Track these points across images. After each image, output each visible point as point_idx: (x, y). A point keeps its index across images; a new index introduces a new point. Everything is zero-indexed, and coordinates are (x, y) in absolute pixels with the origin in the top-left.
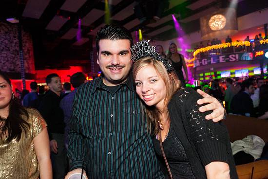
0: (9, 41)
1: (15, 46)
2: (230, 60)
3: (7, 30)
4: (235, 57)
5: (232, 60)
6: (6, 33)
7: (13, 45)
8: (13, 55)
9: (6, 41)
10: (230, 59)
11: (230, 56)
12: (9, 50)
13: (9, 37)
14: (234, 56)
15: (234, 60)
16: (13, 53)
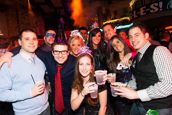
0: (23, 18)
1: (27, 21)
2: (152, 11)
3: (22, 13)
4: (158, 7)
5: (154, 10)
6: (22, 14)
7: (26, 20)
8: (26, 26)
9: (22, 19)
10: (151, 9)
11: (152, 6)
12: (24, 24)
13: (23, 16)
14: (156, 4)
15: (156, 9)
16: (26, 25)
